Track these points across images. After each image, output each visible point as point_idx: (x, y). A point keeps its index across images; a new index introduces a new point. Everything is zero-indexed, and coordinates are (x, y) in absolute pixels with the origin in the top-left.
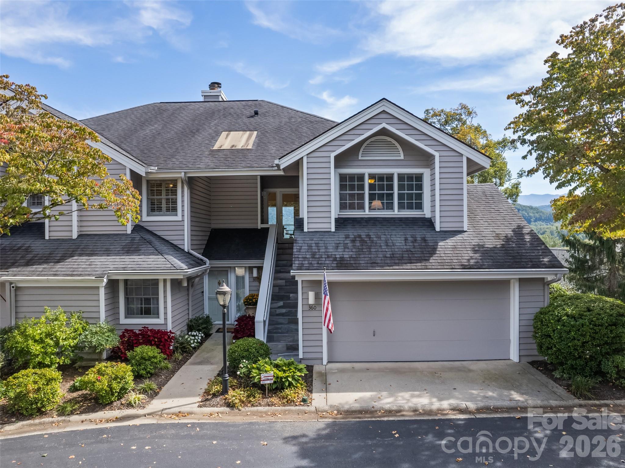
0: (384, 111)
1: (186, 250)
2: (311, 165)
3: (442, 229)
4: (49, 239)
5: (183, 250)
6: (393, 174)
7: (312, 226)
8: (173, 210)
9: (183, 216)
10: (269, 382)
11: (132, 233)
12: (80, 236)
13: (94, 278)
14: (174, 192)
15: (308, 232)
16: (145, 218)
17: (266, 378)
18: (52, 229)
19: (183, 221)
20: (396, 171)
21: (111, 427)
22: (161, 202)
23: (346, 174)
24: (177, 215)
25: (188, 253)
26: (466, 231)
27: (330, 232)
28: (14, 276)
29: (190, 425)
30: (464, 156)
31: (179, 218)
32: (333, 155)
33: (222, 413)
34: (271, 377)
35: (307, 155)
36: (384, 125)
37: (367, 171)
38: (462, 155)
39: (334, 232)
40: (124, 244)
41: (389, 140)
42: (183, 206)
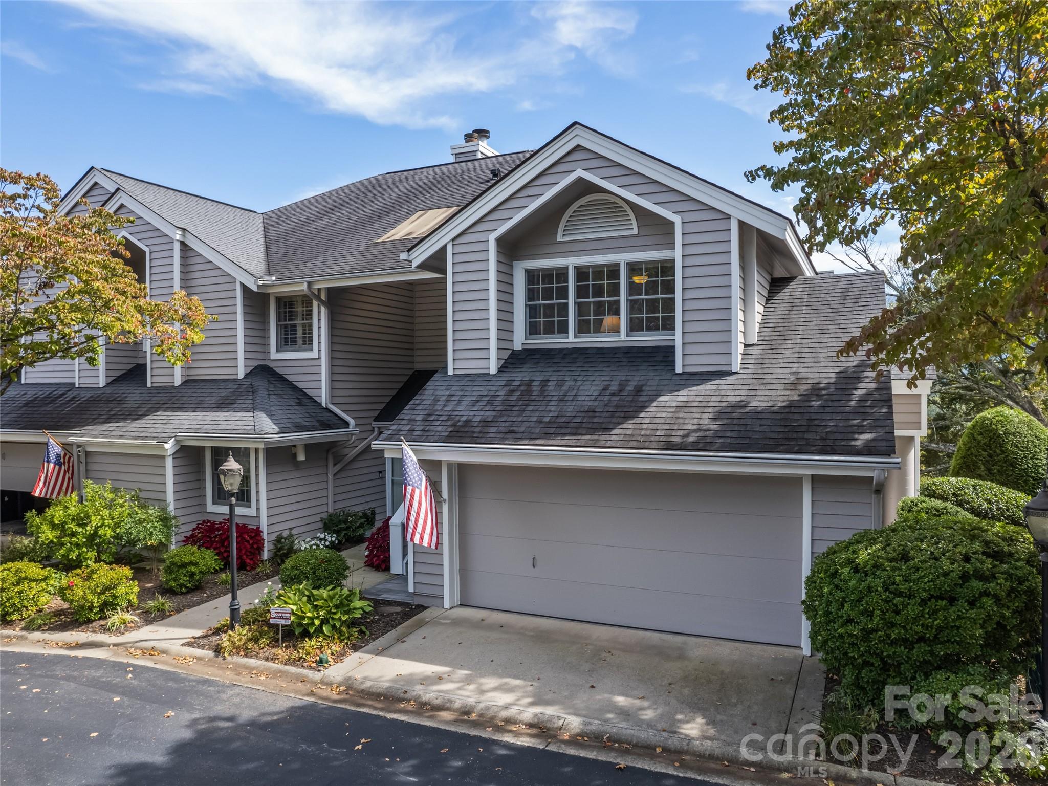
0: (578, 146)
1: (324, 405)
2: (459, 258)
3: (688, 369)
4: (152, 387)
5: (320, 404)
6: (618, 265)
7: (459, 364)
8: (308, 342)
9: (319, 351)
10: (283, 622)
11: (245, 378)
12: (185, 383)
13: (154, 442)
14: (309, 314)
15: (455, 375)
16: (274, 355)
17: (278, 614)
18: (156, 372)
19: (320, 358)
20: (623, 258)
21: (49, 655)
22: (296, 330)
23: (539, 270)
24: (312, 350)
25: (327, 409)
26: (736, 373)
27: (488, 374)
28: (82, 437)
29: (131, 669)
30: (732, 219)
31: (314, 354)
32: (493, 237)
33: (199, 659)
34: (287, 615)
35: (453, 240)
36: (580, 173)
37: (571, 262)
38: (728, 217)
39: (494, 375)
40: (223, 394)
41: (613, 200)
42: (319, 335)
